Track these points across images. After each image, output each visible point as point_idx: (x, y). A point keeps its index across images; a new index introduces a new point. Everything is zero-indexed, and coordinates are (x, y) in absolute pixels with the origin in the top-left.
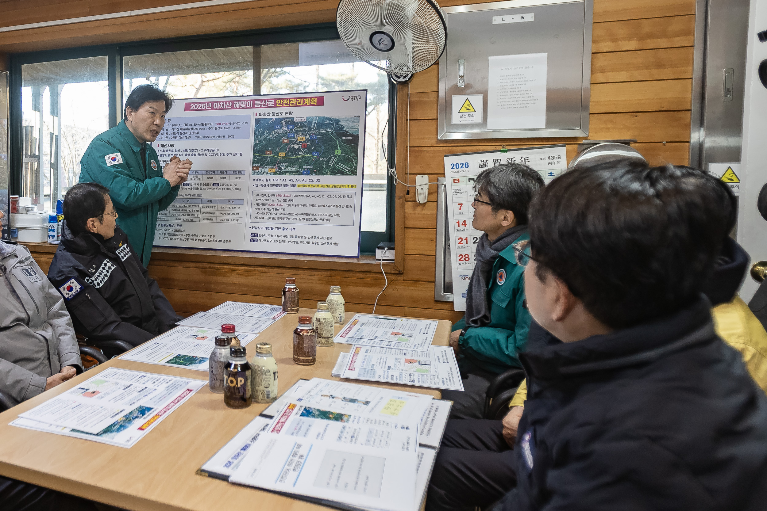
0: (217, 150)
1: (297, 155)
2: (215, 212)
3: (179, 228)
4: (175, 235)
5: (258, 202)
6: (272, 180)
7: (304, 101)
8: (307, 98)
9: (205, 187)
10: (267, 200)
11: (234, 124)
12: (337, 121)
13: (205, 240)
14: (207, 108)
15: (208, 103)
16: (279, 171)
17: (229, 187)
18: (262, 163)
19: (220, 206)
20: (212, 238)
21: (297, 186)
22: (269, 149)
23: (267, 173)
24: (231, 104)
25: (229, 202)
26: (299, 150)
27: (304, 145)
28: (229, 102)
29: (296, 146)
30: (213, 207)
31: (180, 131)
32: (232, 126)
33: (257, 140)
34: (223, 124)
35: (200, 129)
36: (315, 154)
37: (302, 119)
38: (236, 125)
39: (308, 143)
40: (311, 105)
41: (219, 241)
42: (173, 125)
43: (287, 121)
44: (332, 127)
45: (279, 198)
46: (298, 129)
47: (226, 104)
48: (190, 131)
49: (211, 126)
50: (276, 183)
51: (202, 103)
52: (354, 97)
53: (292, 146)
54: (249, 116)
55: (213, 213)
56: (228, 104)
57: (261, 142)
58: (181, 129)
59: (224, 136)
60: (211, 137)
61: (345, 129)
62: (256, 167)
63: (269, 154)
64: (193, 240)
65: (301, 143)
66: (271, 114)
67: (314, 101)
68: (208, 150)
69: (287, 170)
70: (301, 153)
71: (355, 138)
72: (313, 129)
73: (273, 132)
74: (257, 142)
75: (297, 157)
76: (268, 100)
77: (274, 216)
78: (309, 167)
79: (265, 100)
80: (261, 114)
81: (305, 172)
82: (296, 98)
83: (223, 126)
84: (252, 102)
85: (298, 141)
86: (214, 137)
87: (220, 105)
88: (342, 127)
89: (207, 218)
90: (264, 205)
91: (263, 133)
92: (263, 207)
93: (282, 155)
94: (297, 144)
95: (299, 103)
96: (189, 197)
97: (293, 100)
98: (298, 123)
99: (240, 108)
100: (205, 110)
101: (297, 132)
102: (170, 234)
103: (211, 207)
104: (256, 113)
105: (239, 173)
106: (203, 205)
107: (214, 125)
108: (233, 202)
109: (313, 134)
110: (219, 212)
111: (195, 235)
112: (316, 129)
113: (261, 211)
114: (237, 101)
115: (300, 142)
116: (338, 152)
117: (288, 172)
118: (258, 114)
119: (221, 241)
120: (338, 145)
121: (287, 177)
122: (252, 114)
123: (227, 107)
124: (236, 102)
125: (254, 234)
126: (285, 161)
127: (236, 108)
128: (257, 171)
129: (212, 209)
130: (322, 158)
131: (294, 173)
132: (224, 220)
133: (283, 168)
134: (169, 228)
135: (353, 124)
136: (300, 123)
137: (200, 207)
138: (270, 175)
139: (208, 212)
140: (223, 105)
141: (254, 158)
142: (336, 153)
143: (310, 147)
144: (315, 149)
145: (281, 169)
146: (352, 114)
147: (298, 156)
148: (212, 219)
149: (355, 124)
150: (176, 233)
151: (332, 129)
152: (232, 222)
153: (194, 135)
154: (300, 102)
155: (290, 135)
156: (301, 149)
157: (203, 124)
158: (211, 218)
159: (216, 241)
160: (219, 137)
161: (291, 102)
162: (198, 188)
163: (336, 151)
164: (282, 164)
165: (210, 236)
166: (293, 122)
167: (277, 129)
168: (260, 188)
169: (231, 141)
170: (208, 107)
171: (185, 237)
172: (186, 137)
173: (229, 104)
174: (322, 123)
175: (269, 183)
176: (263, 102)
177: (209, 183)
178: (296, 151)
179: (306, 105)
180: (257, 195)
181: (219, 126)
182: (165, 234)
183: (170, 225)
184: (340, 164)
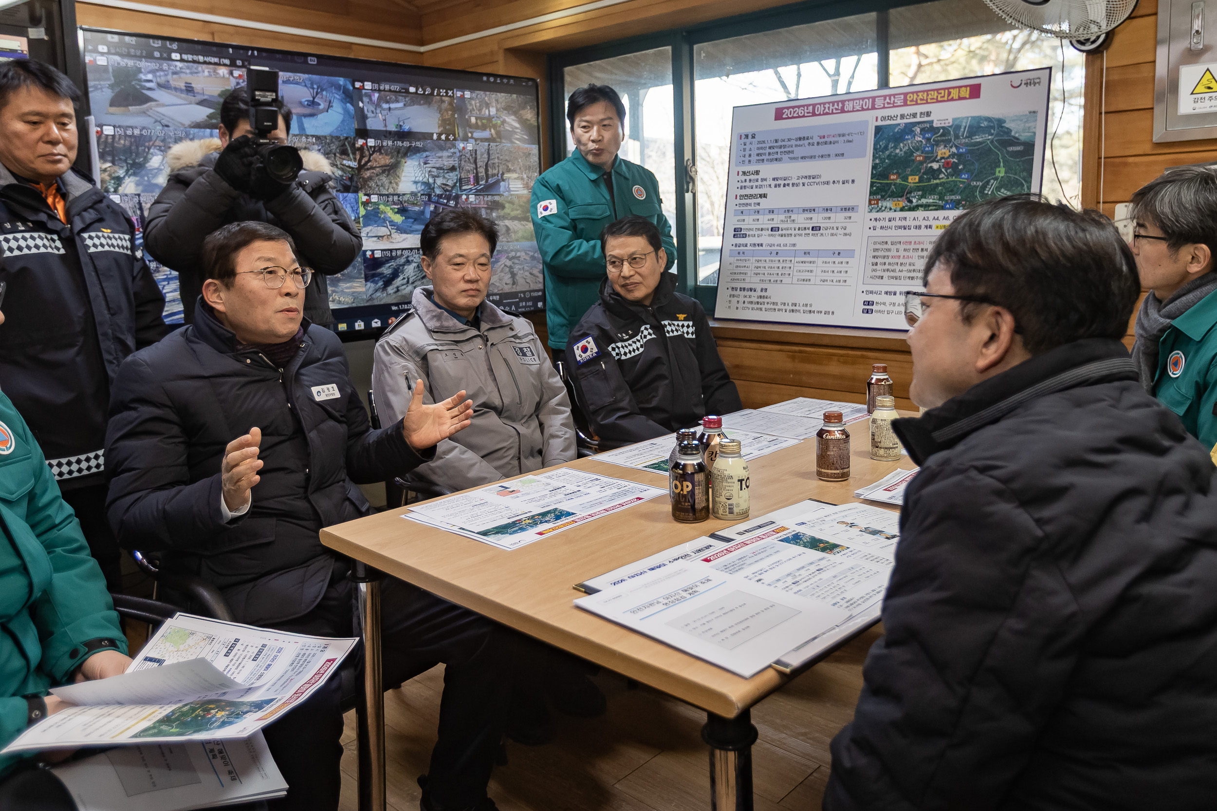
0: (819, 176)
1: (936, 179)
2: (814, 269)
3: (763, 294)
4: (758, 303)
5: (876, 254)
6: (898, 219)
7: (949, 94)
8: (954, 88)
9: (800, 232)
10: (889, 250)
11: (844, 135)
12: (1000, 122)
13: (799, 311)
14: (806, 115)
15: (808, 106)
16: (909, 204)
17: (835, 231)
18: (883, 194)
19: (821, 260)
20: (808, 308)
21: (934, 227)
22: (895, 171)
23: (891, 209)
24: (840, 105)
25: (834, 253)
26: (939, 170)
27: (948, 163)
28: (838, 102)
29: (935, 166)
30: (811, 262)
31: (768, 151)
32: (841, 139)
33: (876, 158)
34: (829, 136)
35: (796, 146)
36: (963, 176)
37: (946, 121)
38: (847, 138)
39: (955, 160)
40: (960, 98)
41: (818, 312)
42: (759, 142)
43: (923, 126)
44: (992, 131)
45: (908, 247)
46: (939, 138)
47: (833, 106)
48: (783, 150)
49: (811, 141)
50: (903, 223)
51: (799, 107)
52: (1029, 81)
53: (929, 165)
54: (867, 122)
55: (811, 271)
56: (836, 106)
57: (882, 161)
58: (770, 148)
59: (829, 155)
60: (811, 157)
61: (1013, 134)
62: (874, 200)
63: (893, 180)
64: (782, 310)
65: (943, 161)
66: (899, 118)
67: (965, 92)
68: (806, 177)
69: (920, 202)
70: (942, 176)
71: (1029, 147)
72: (963, 136)
73: (902, 145)
74: (877, 161)
75: (936, 181)
76: (894, 95)
77: (898, 274)
78: (953, 197)
79: (890, 96)
80: (884, 118)
81: (948, 206)
82: (937, 90)
83: (828, 140)
84: (871, 100)
85: (939, 158)
86: (815, 157)
87: (825, 108)
88: (1009, 131)
89: (803, 278)
90: (884, 257)
91: (886, 148)
92: (883, 261)
93: (913, 180)
94: (937, 162)
95: (941, 97)
96: (779, 248)
97: (933, 93)
98: (938, 129)
99: (853, 111)
100: (804, 116)
101: (937, 143)
102: (752, 302)
103: (808, 262)
104: (877, 118)
105: (849, 209)
106: (797, 259)
107: (816, 140)
108: (839, 253)
109: (962, 145)
110: (819, 270)
111: (784, 304)
112: (967, 137)
113: (879, 267)
114: (849, 100)
115: (942, 158)
116: (1001, 172)
117: (921, 206)
118: (879, 119)
119: (821, 312)
120: (1001, 161)
121: (920, 214)
122: (871, 119)
123: (834, 111)
124: (847, 102)
125: (869, 302)
126: (918, 189)
127: (848, 112)
128: (876, 206)
129: (809, 265)
130: (975, 183)
131: (930, 208)
132: (827, 281)
133: (914, 200)
134: (749, 293)
135: (1027, 125)
136: (943, 128)
137: (793, 262)
138: (895, 211)
139: (804, 269)
140: (829, 108)
141: (872, 185)
142: (997, 174)
143: (957, 165)
144: (964, 168)
145: (911, 202)
146: (1024, 109)
147: (938, 181)
148: (810, 280)
149: (1030, 125)
150: (760, 300)
151: (992, 134)
152: (838, 284)
153: (787, 156)
154: (943, 95)
155: (927, 149)
156: (943, 170)
157: (800, 139)
158: (808, 278)
159: (814, 312)
160: (822, 156)
161: (930, 96)
162: (791, 235)
163: (998, 170)
164: (913, 195)
165: (806, 305)
166: (932, 127)
167: (907, 139)
168: (879, 232)
169: (840, 161)
170: (808, 113)
171: (772, 306)
172: (776, 159)
173: (838, 105)
174: (976, 126)
175: (893, 223)
176: (888, 100)
177: (807, 226)
178: (934, 173)
179: (952, 100)
180: (875, 243)
181: (823, 140)
182: (744, 302)
183: (751, 290)
184: (1002, 190)
